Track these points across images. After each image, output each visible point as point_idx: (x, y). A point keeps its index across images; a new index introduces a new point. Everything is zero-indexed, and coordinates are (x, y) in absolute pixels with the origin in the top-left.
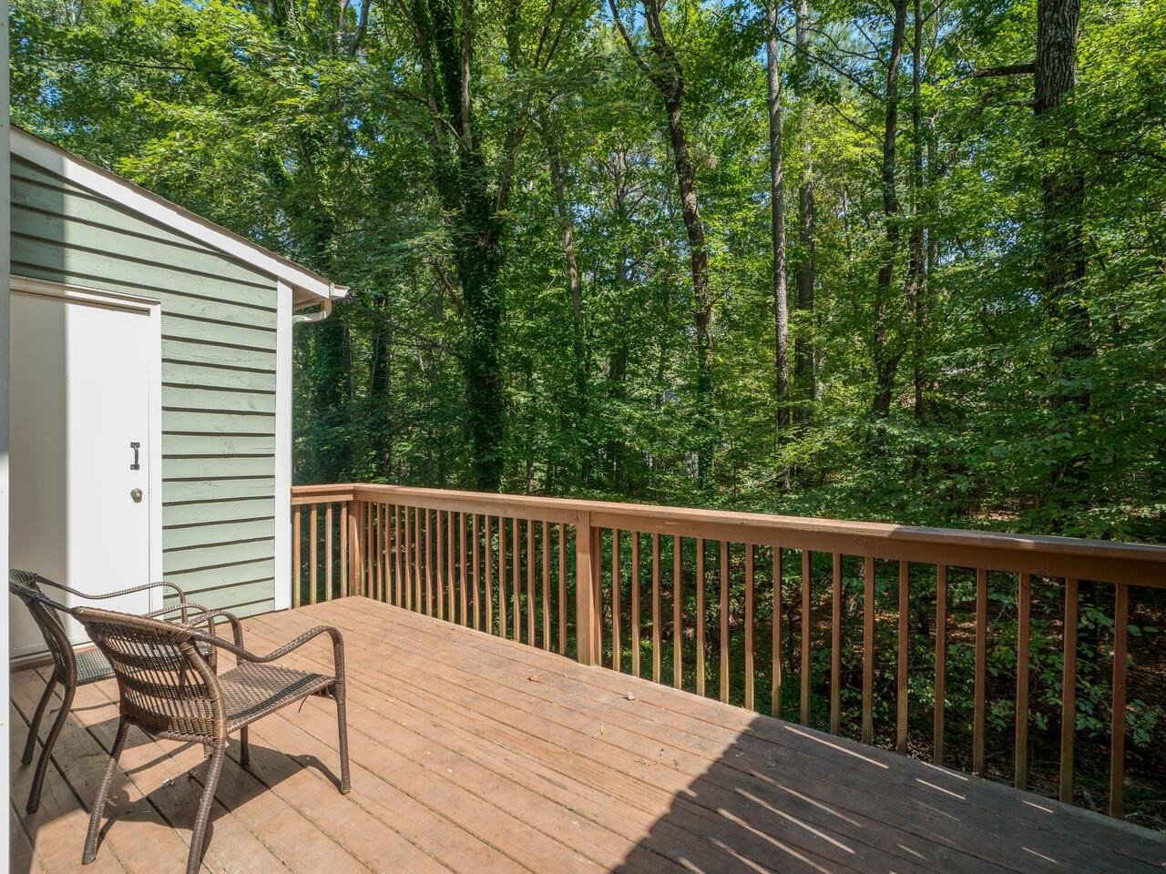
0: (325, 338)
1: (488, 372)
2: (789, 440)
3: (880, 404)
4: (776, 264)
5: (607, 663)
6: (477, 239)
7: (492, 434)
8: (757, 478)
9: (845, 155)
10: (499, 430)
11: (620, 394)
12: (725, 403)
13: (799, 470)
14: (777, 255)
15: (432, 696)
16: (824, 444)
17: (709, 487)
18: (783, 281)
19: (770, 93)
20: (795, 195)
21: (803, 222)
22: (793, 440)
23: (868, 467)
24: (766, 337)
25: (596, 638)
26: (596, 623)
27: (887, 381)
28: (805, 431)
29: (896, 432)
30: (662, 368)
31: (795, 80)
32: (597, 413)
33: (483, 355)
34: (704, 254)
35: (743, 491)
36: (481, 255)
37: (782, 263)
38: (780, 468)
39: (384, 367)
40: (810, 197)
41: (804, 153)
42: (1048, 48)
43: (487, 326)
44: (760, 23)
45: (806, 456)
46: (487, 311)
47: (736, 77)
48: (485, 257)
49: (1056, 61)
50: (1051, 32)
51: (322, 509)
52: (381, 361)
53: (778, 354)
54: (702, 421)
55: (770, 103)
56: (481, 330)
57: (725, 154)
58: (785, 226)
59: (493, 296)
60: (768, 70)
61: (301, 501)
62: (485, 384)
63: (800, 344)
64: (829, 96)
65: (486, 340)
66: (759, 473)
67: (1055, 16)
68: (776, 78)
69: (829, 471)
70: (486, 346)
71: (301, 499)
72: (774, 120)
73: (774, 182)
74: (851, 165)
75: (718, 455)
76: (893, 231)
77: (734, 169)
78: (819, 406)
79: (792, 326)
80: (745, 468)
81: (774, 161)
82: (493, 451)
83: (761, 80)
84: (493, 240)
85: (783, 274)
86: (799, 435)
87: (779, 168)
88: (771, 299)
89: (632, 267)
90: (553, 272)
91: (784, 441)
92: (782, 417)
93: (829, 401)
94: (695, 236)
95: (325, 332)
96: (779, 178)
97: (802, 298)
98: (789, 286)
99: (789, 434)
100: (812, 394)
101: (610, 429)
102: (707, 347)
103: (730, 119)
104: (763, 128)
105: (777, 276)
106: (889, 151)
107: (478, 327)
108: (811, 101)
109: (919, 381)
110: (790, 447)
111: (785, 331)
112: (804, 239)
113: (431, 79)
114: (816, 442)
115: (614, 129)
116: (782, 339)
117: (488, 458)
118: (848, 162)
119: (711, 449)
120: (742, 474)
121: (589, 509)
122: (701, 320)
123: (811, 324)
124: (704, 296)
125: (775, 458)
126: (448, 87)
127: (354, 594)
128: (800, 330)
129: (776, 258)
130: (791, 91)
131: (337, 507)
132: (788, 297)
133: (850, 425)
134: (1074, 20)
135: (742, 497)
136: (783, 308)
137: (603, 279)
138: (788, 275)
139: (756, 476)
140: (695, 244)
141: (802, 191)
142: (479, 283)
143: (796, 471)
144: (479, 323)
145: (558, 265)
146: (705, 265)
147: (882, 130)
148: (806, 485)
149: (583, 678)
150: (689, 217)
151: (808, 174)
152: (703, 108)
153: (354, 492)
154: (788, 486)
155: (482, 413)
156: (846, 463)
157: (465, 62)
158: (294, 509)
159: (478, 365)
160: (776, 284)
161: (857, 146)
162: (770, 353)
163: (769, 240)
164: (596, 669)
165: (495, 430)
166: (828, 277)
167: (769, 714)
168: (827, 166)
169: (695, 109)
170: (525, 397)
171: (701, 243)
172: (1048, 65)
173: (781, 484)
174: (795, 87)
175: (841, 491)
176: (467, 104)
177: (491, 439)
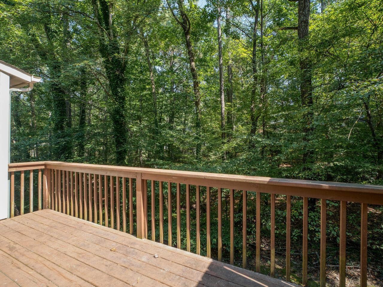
0: (58, 106)
1: (120, 119)
2: (225, 143)
3: (253, 131)
4: (221, 89)
5: (149, 238)
6: (116, 72)
7: (122, 141)
8: (215, 155)
9: (241, 56)
10: (125, 140)
11: (171, 128)
12: (204, 131)
13: (229, 153)
14: (221, 85)
15: (55, 267)
16: (236, 144)
17: (200, 158)
18: (223, 94)
19: (218, 36)
20: (227, 69)
21: (229, 76)
22: (227, 143)
23: (250, 152)
24: (218, 112)
25: (145, 227)
26: (144, 221)
27: (254, 124)
28: (230, 140)
29: (260, 140)
30: (185, 120)
31: (226, 31)
32: (161, 134)
33: (119, 113)
34: (197, 82)
35: (211, 160)
36: (117, 77)
37: (223, 88)
38: (222, 152)
39: (84, 117)
40: (231, 69)
41: (229, 55)
42: (301, 22)
43: (120, 103)
44: (215, 11)
45: (231, 148)
46: (120, 97)
47: (208, 28)
48: (119, 78)
49: (304, 26)
50: (302, 17)
51: (27, 173)
52: (83, 116)
53: (222, 116)
54: (197, 137)
55: (219, 39)
56: (118, 104)
57: (205, 54)
58: (223, 77)
59: (122, 92)
60: (218, 28)
61: (14, 170)
62: (119, 123)
63: (229, 113)
64: (236, 37)
65: (120, 108)
66: (216, 154)
67: (303, 12)
68: (220, 31)
69: (238, 152)
70: (119, 110)
71: (15, 169)
72: (220, 44)
73: (220, 63)
74: (243, 59)
75: (203, 148)
76: (255, 78)
77: (208, 58)
78: (234, 132)
79: (226, 108)
80: (212, 152)
81: (220, 56)
82: (123, 147)
83: (216, 31)
84: (122, 72)
85: (223, 91)
86: (228, 141)
87: (221, 59)
88: (219, 99)
89: (176, 88)
90: (147, 87)
91: (223, 143)
92: (223, 136)
93: (237, 131)
94: (194, 76)
95: (58, 103)
96: (221, 62)
97: (229, 99)
98: (225, 96)
99: (225, 141)
100: (232, 128)
101: (166, 139)
102: (199, 113)
103: (206, 42)
104: (217, 47)
105: (221, 92)
106: (254, 55)
107: (116, 103)
108: (231, 38)
109: (264, 125)
110: (225, 145)
111: (224, 109)
112: (229, 81)
113: (97, 12)
114: (234, 144)
115: (167, 39)
116: (223, 112)
117: (120, 150)
118: (242, 58)
119: (200, 146)
120: (211, 154)
121: (141, 172)
122: (197, 104)
123: (232, 107)
124: (197, 96)
125: (221, 149)
126: (104, 17)
127: (45, 208)
128: (228, 109)
129: (221, 86)
130: (225, 35)
131: (36, 172)
132: (225, 99)
133: (245, 137)
134: (309, 14)
135: (210, 162)
136: (223, 102)
137: (166, 91)
138: (224, 92)
139: (214, 155)
140: (195, 79)
141: (228, 67)
142: (116, 87)
143: (228, 153)
144: (117, 101)
145: (148, 84)
146: (198, 86)
147: (252, 49)
148: (231, 157)
149: (137, 246)
150: (193, 70)
151: (230, 61)
152: (198, 38)
153: (45, 165)
154: (225, 157)
155: (118, 133)
156: (243, 150)
157: (110, 7)
158: (10, 174)
159: (116, 117)
160: (221, 95)
161: (245, 53)
162: (219, 117)
163: (219, 81)
164: (145, 240)
165: (124, 140)
166: (236, 94)
167: (217, 260)
168: (236, 60)
169: (195, 39)
170: (136, 128)
171: (196, 79)
172: (301, 27)
173: (223, 157)
174: (226, 33)
175: (242, 160)
176: (111, 22)
177: (122, 143)
